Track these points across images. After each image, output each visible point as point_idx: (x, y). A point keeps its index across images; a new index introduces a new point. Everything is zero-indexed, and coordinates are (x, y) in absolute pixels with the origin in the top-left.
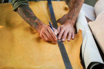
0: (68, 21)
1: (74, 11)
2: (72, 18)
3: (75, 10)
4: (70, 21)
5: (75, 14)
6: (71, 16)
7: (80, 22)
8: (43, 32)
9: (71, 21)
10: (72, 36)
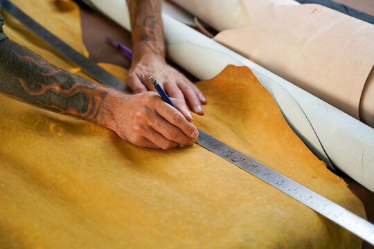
0: (147, 49)
1: (148, 6)
2: (152, 32)
3: (151, 6)
4: (152, 46)
5: (155, 19)
6: (148, 29)
7: (188, 42)
8: (142, 127)
9: (155, 45)
10: (198, 96)
